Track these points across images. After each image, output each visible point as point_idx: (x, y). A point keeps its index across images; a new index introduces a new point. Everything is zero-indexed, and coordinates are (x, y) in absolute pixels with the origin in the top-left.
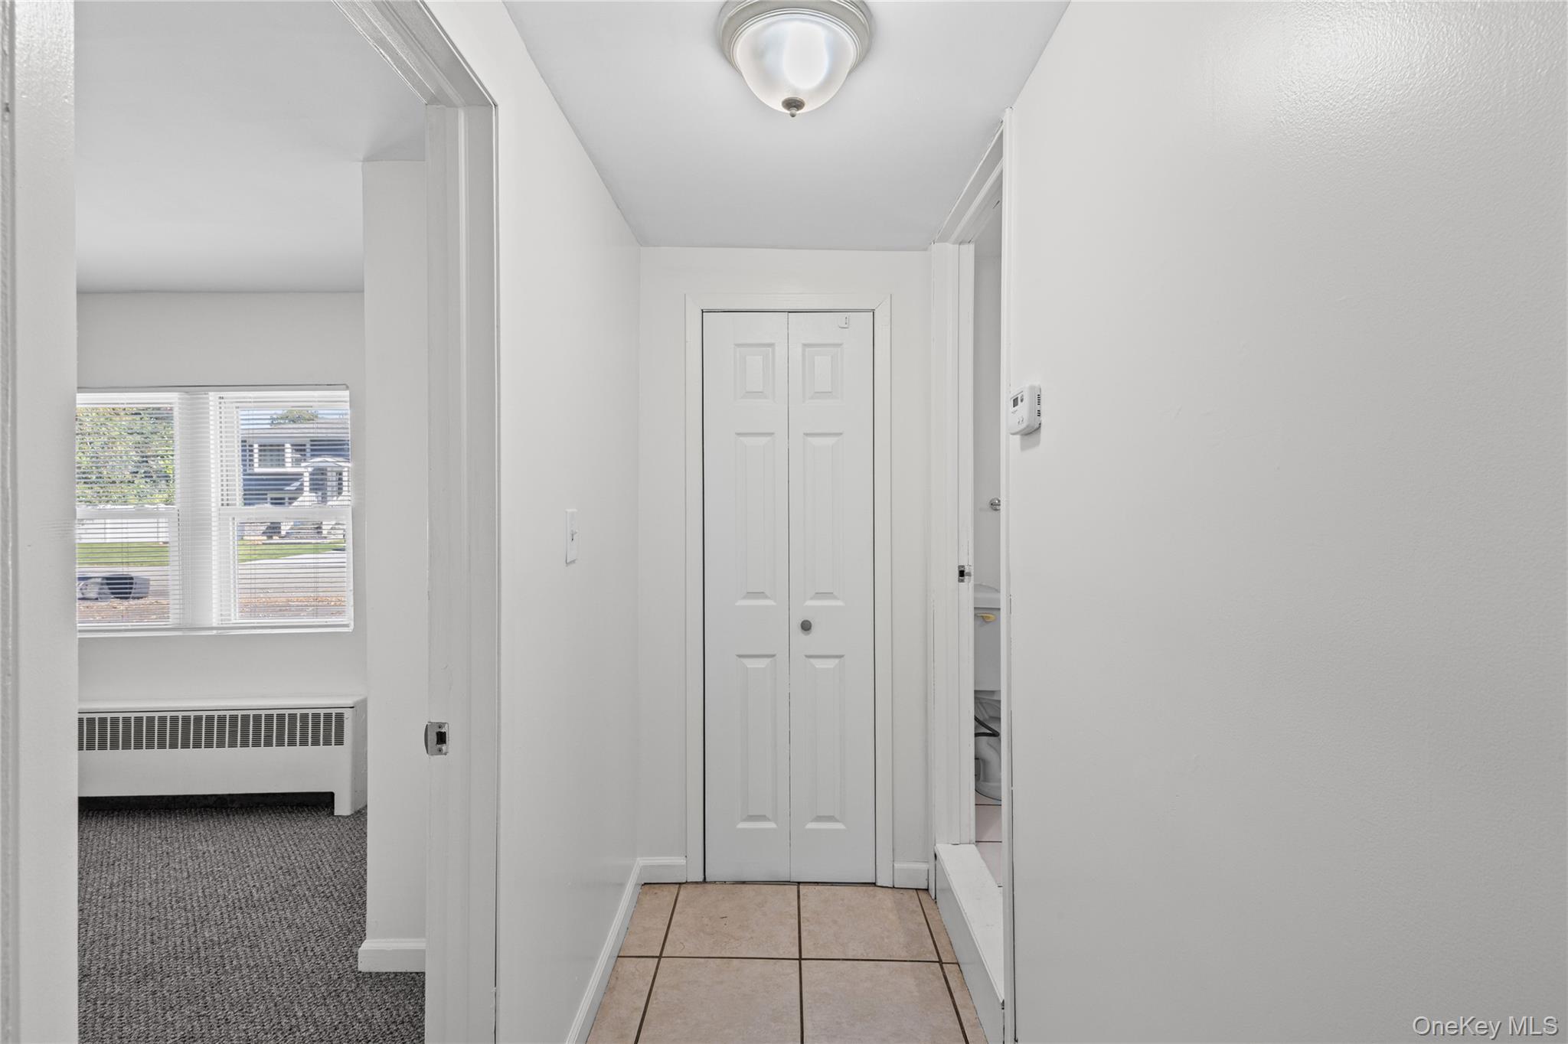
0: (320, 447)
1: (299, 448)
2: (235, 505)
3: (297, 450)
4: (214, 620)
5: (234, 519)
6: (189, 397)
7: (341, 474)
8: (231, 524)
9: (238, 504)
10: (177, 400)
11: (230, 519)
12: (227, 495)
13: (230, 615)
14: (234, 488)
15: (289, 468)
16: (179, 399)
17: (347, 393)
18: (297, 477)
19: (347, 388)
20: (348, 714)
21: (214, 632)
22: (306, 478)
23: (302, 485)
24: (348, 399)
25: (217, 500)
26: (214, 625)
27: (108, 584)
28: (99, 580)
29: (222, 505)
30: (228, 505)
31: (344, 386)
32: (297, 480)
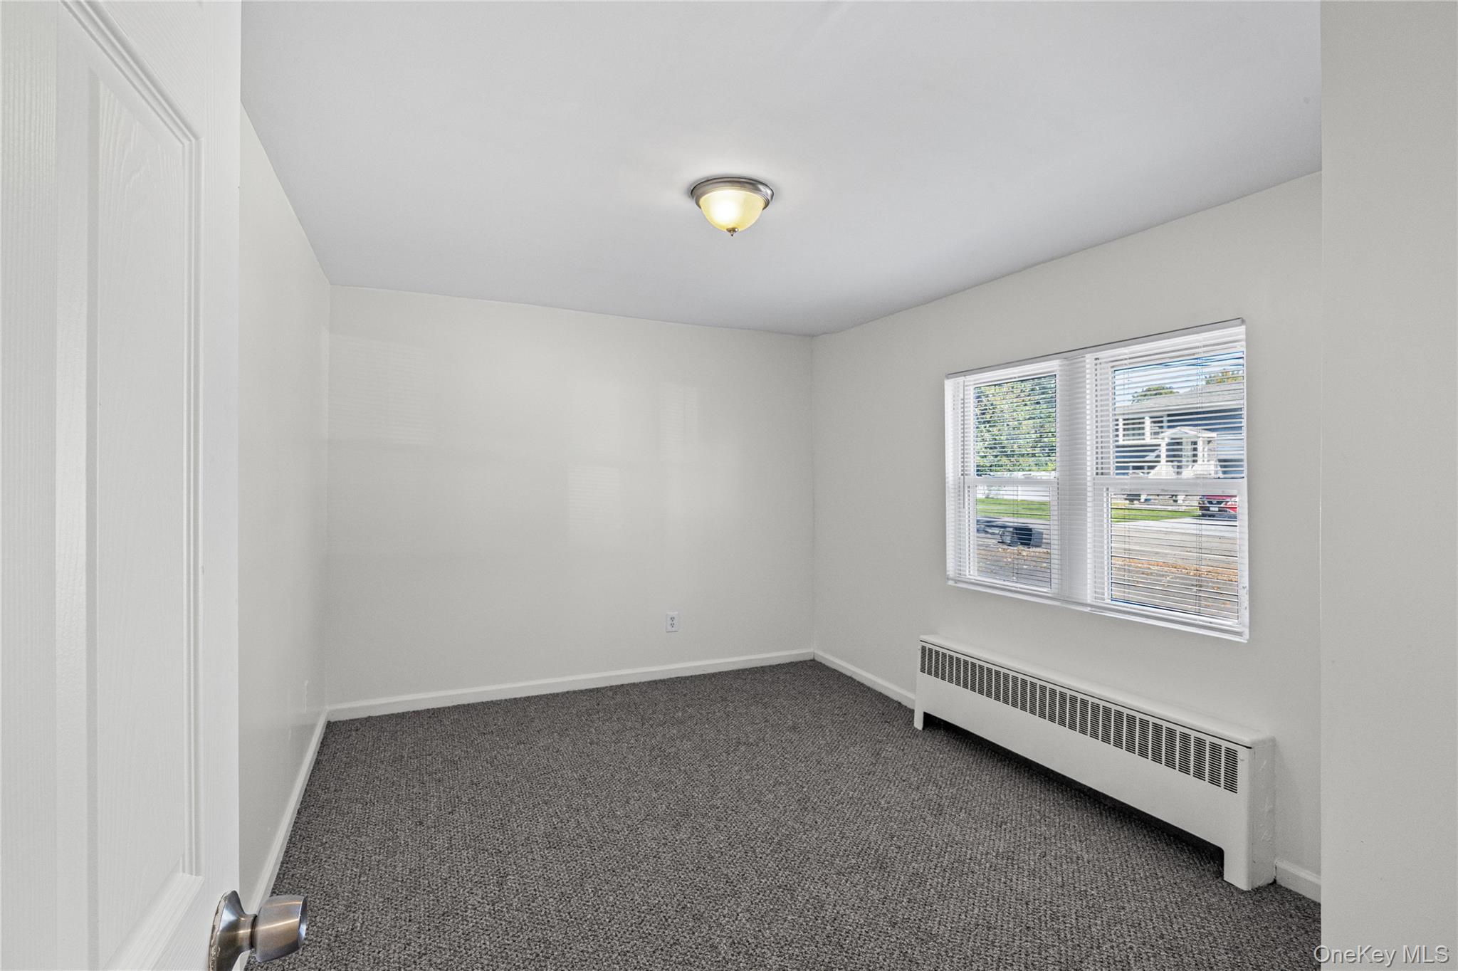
0: (1177, 418)
1: (1157, 421)
2: (1109, 474)
3: (1155, 422)
4: (1088, 596)
5: (1108, 489)
6: (1068, 362)
7: (1195, 443)
8: (1105, 495)
9: (1112, 473)
10: (1058, 368)
11: (1105, 490)
12: (1102, 463)
13: (1103, 594)
14: (1108, 455)
15: (1148, 440)
16: (1060, 366)
17: (1242, 329)
18: (1153, 448)
19: (1243, 322)
20: (1242, 754)
21: (1088, 609)
22: (1163, 448)
23: (1158, 456)
24: (1243, 337)
25: (1092, 469)
26: (1089, 602)
27: (1017, 534)
28: (1011, 529)
29: (1097, 474)
30: (1102, 474)
31: (1239, 321)
32: (1153, 451)
